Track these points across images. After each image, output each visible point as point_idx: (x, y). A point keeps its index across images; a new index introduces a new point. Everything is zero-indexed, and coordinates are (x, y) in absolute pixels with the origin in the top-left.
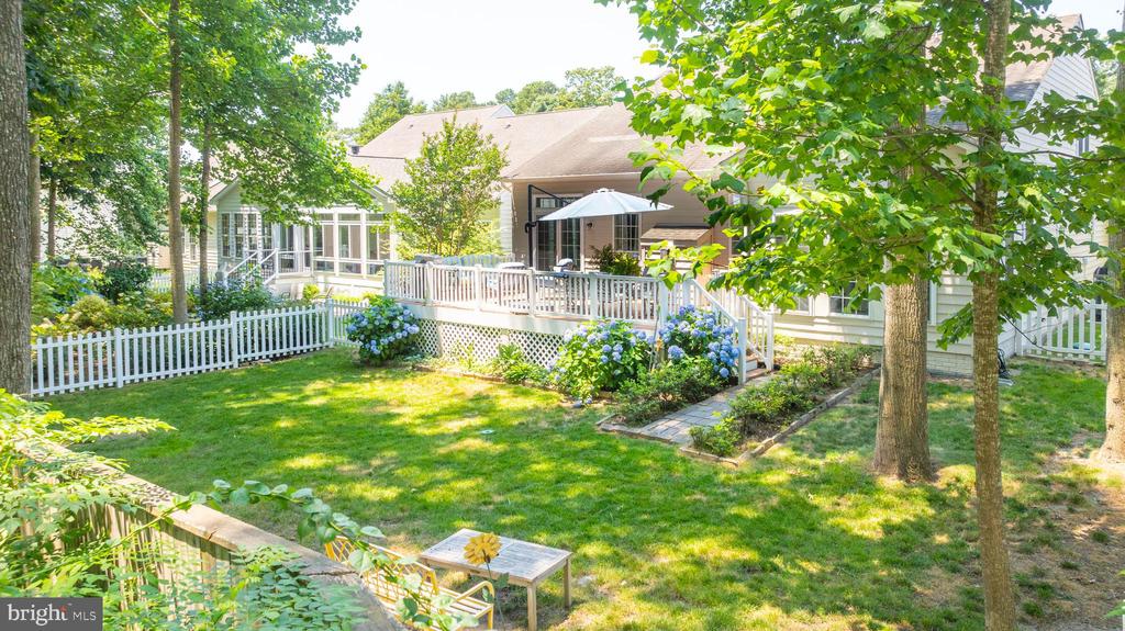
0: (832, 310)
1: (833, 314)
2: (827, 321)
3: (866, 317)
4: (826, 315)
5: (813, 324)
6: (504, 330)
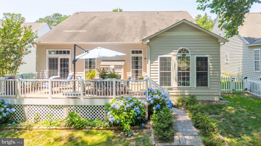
0: (178, 85)
1: (179, 87)
2: (177, 89)
3: (189, 87)
4: (176, 87)
5: (172, 90)
6: (65, 106)
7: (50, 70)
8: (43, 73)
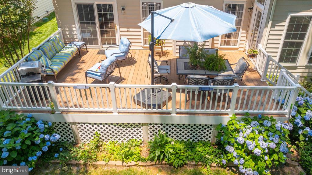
2: (305, 68)
4: (305, 65)
5: (296, 69)
6: (144, 125)
7: (83, 25)
8: (71, 31)
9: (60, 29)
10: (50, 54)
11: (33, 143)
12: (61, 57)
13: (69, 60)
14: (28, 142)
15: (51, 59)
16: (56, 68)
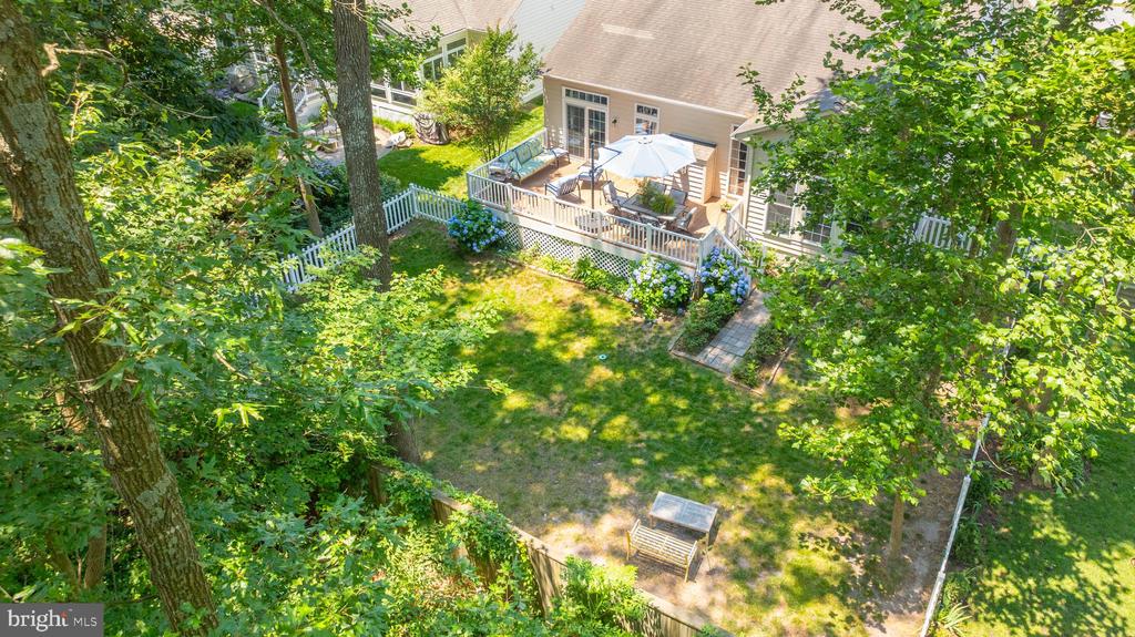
1: (804, 242)
5: (789, 244)
6: (576, 244)
7: (571, 130)
8: (557, 133)
9: (545, 129)
10: (523, 158)
11: (485, 232)
12: (534, 164)
13: (539, 169)
14: (482, 229)
15: (522, 164)
16: (524, 175)
